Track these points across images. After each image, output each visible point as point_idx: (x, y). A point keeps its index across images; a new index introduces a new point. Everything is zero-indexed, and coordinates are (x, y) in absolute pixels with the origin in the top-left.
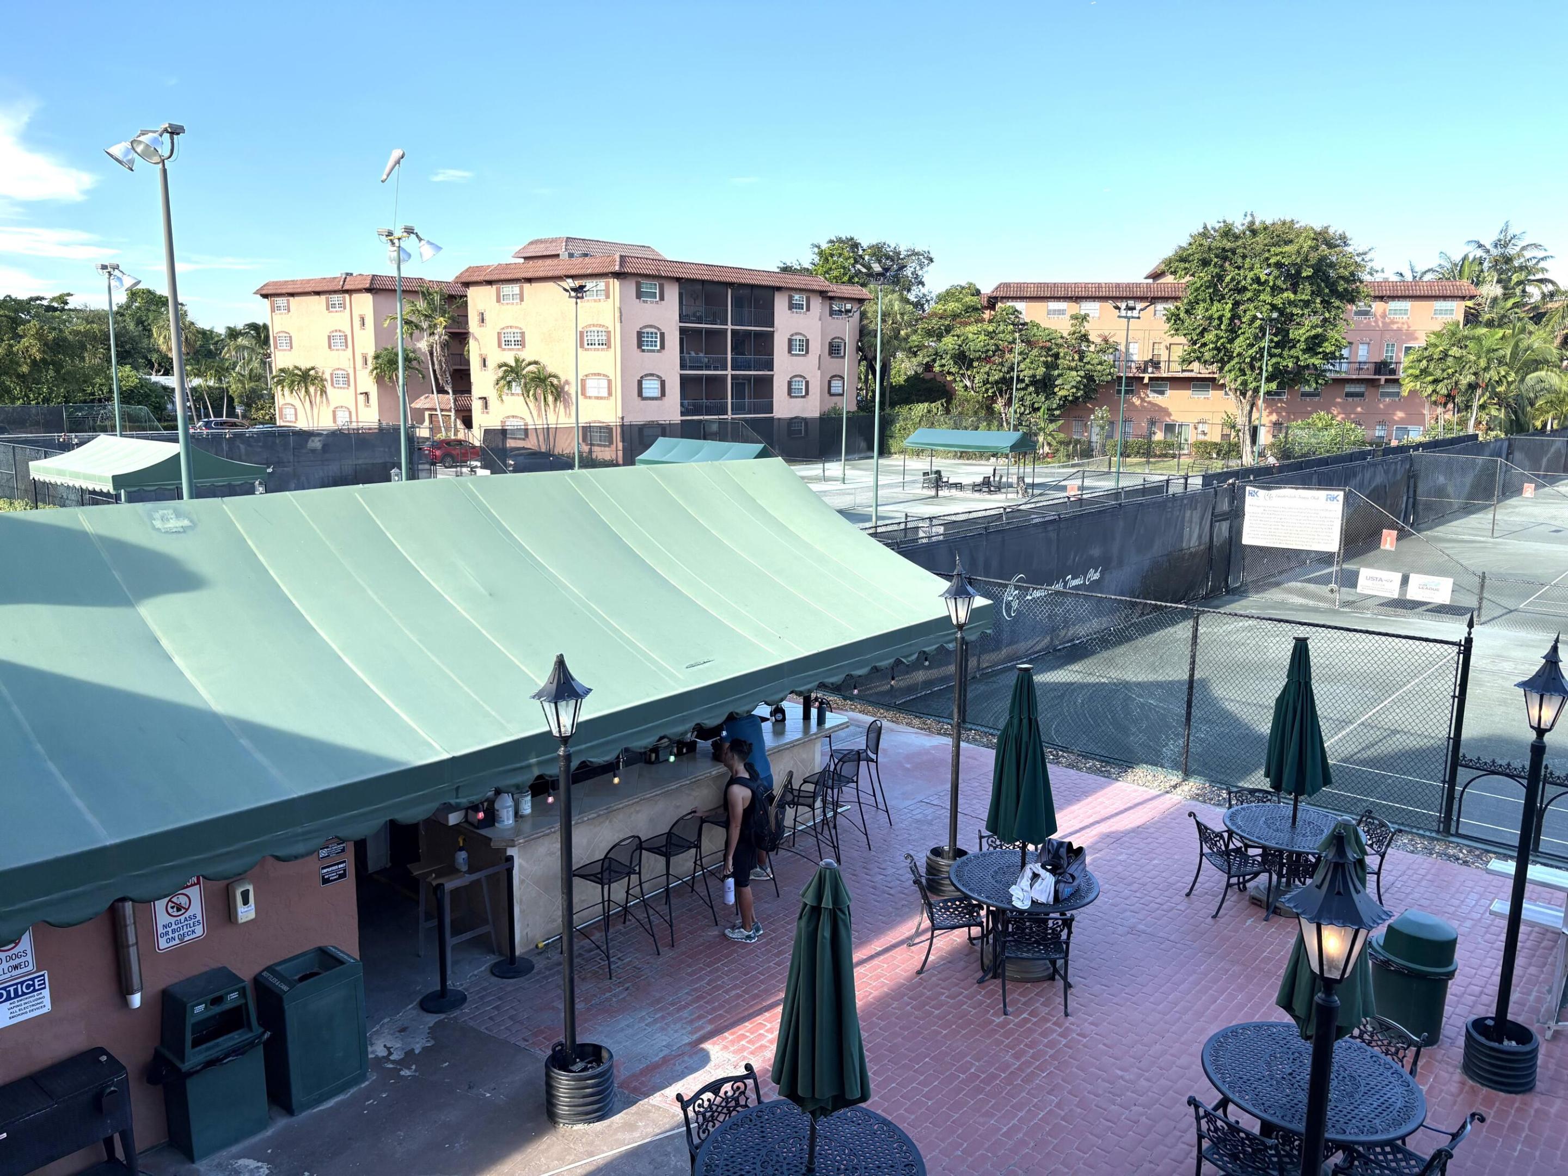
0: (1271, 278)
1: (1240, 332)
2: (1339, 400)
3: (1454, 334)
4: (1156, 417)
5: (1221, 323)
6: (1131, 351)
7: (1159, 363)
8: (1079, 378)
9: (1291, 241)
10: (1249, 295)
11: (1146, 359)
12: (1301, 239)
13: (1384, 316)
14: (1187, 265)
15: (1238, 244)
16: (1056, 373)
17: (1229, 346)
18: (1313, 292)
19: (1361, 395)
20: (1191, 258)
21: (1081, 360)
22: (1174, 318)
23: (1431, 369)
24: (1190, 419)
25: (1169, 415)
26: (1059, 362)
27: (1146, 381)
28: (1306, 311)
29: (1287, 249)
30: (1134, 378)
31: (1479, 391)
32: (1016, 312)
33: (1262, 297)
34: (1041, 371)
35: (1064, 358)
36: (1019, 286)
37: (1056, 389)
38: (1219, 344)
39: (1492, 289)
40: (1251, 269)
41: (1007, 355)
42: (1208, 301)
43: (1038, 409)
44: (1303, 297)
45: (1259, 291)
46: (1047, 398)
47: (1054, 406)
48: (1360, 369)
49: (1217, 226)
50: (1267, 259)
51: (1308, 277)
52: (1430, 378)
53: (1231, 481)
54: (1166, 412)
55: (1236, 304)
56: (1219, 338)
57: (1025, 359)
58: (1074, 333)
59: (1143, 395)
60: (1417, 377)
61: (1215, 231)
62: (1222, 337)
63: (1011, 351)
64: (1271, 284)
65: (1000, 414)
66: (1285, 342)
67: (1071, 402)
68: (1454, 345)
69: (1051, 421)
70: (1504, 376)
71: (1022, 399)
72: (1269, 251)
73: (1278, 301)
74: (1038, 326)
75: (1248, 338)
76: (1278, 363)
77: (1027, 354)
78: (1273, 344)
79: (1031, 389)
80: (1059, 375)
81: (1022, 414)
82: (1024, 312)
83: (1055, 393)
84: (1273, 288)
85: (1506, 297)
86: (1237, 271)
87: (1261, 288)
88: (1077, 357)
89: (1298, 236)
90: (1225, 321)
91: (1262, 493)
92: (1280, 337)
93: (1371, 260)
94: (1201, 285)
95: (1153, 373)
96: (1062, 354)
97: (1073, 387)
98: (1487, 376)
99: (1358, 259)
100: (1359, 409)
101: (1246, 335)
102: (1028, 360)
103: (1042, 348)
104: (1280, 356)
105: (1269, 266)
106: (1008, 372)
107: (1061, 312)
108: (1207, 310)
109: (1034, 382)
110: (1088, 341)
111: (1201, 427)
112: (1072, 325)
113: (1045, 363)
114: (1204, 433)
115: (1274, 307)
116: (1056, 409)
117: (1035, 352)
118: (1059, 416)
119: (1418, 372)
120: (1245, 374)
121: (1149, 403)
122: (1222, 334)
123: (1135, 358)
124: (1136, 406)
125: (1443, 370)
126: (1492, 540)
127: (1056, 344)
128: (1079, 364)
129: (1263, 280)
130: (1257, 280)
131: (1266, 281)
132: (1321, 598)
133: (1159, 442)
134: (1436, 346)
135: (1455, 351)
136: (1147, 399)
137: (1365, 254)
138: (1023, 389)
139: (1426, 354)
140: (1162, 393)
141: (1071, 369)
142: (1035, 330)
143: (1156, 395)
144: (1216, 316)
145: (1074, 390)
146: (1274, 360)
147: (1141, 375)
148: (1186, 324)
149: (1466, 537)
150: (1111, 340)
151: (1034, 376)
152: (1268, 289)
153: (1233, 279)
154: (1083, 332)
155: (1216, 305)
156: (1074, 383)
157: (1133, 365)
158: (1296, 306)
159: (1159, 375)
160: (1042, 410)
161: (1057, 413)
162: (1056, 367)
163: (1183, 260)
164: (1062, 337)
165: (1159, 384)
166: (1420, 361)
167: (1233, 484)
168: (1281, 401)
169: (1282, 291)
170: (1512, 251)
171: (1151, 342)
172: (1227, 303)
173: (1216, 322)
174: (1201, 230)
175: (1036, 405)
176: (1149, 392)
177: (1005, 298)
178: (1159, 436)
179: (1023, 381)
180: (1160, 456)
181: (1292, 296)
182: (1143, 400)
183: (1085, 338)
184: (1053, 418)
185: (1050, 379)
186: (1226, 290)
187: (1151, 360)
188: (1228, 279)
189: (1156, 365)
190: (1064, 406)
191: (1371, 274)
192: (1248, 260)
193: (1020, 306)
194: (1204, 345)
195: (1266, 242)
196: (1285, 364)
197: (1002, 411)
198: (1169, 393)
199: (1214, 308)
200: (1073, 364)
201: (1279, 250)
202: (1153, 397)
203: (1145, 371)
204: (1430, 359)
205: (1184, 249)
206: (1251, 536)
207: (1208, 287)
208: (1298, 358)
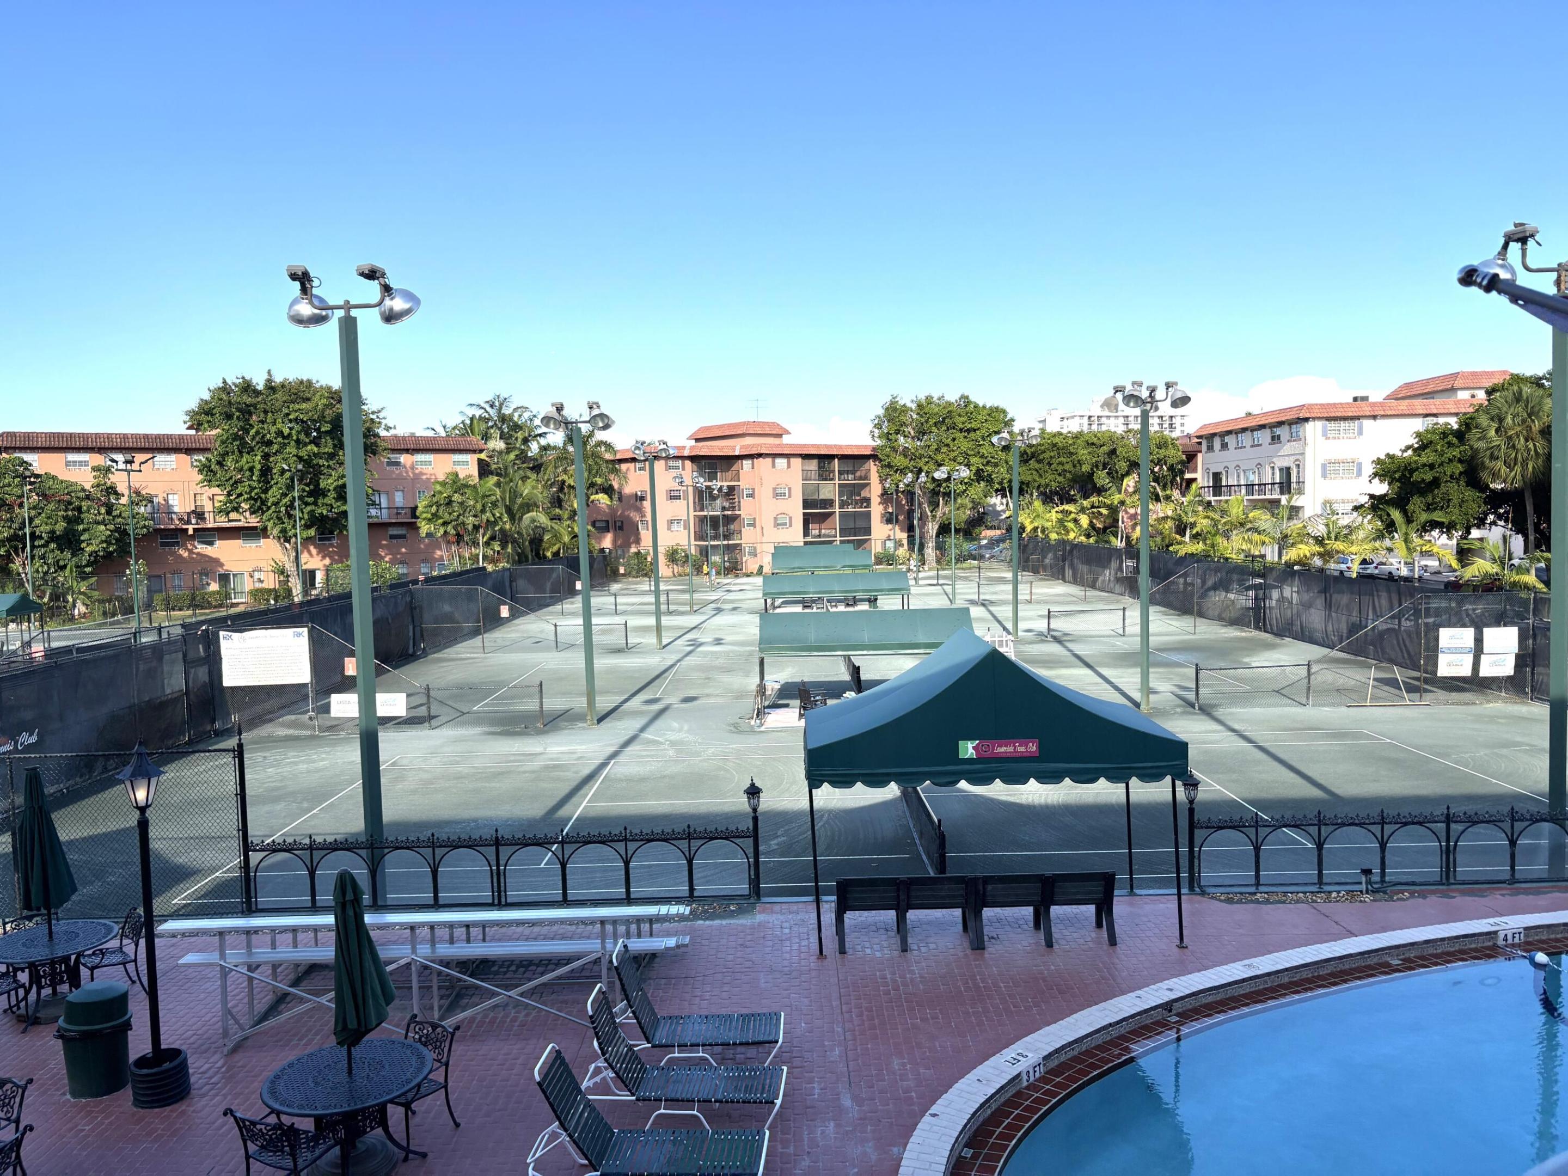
0: (294, 432)
1: (272, 482)
2: (384, 542)
3: (454, 482)
4: (210, 567)
5: (253, 474)
6: (171, 502)
7: (203, 513)
8: (109, 533)
9: (308, 399)
10: (276, 447)
11: (189, 510)
12: (317, 397)
13: (413, 468)
14: (210, 418)
15: (259, 399)
16: (81, 527)
17: (263, 496)
18: (335, 446)
19: (403, 537)
20: (214, 411)
21: (109, 512)
22: (206, 469)
23: (441, 513)
24: (246, 568)
25: (222, 565)
26: (83, 516)
27: (191, 532)
28: (331, 463)
29: (304, 406)
30: (176, 530)
31: (482, 531)
32: (23, 463)
33: (288, 450)
34: (61, 526)
35: (88, 511)
36: (27, 435)
37: (83, 545)
38: (253, 494)
39: (497, 444)
40: (274, 423)
41: (17, 510)
42: (237, 453)
43: (65, 567)
44: (326, 450)
45: (285, 444)
46: (73, 555)
47: (84, 563)
48: (398, 514)
49: (237, 381)
50: (288, 415)
51: (326, 432)
52: (440, 521)
53: (204, 628)
54: (217, 562)
55: (266, 456)
56: (252, 489)
57: (40, 514)
58: (98, 485)
59: (190, 547)
60: (429, 520)
61: (236, 386)
62: (255, 488)
63: (21, 505)
64: (295, 438)
65: (19, 574)
66: (317, 493)
67: (103, 557)
68: (455, 492)
69: (83, 579)
70: (500, 517)
71: (43, 557)
72: (288, 407)
73: (303, 453)
74: (54, 478)
75: (281, 488)
76: (313, 511)
77: (43, 509)
78: (305, 494)
79: (53, 546)
80: (85, 530)
81: (46, 573)
82: (34, 464)
83: (83, 549)
84: (298, 441)
85: (509, 450)
86: (261, 425)
87: (286, 441)
88: (103, 510)
89: (314, 394)
90: (257, 473)
91: (235, 635)
92: (312, 487)
93: (385, 418)
94: (228, 438)
95: (197, 524)
96: (85, 508)
97: (102, 542)
98: (484, 517)
99: (374, 417)
100: (403, 550)
101: (279, 485)
102: (43, 515)
103: (59, 501)
104: (315, 504)
105: (290, 421)
106: (21, 529)
107: (81, 463)
108: (237, 462)
109: (53, 537)
110: (116, 493)
111: (257, 575)
112: (95, 477)
113: (65, 518)
114: (261, 581)
115: (300, 459)
116: (87, 566)
117: (52, 506)
118: (91, 573)
119: (429, 516)
120: (283, 523)
121: (198, 554)
122: (255, 484)
123: (176, 509)
124: (184, 558)
125: (450, 514)
126: (483, 655)
127: (79, 498)
128: (107, 517)
129: (286, 434)
130: (280, 433)
131: (290, 435)
132: (303, 726)
133: (214, 593)
134: (440, 493)
135: (457, 497)
136: (195, 551)
137: (379, 412)
138: (43, 546)
139: (435, 500)
140: (211, 543)
141: (98, 523)
142: (51, 483)
143: (205, 546)
144: (246, 467)
145: (104, 545)
146: (309, 508)
147: (184, 527)
148: (218, 476)
149: (463, 656)
150: (143, 492)
151: (52, 532)
152: (293, 443)
153: (257, 433)
154: (109, 483)
155: (246, 457)
156: (103, 538)
157: (174, 517)
158: (321, 458)
159: (204, 526)
160: (69, 567)
161: (88, 569)
162: (78, 520)
163: (209, 412)
164: (83, 490)
165: (206, 535)
166: (431, 506)
167: (207, 631)
168: (332, 545)
169: (306, 445)
170: (507, 411)
171: (192, 493)
172: (256, 455)
173: (248, 473)
174: (222, 385)
175: (61, 563)
176: (196, 543)
177: (10, 448)
178: (214, 587)
179: (41, 538)
180: (215, 607)
181: (316, 449)
182: (191, 552)
183: (112, 490)
184: (83, 576)
185: (74, 535)
186: (254, 443)
187: (193, 512)
188: (252, 432)
189: (200, 516)
190: (95, 562)
191: (388, 430)
192: (270, 414)
193: (28, 457)
194: (240, 495)
195: (284, 399)
196: (319, 511)
197: (21, 570)
198: (218, 543)
199: (244, 460)
200: (100, 518)
201: (297, 406)
202: (201, 548)
203: (189, 522)
204: (438, 505)
205: (206, 402)
206: (232, 677)
207: (234, 440)
208: (331, 506)
